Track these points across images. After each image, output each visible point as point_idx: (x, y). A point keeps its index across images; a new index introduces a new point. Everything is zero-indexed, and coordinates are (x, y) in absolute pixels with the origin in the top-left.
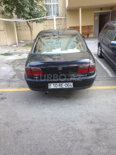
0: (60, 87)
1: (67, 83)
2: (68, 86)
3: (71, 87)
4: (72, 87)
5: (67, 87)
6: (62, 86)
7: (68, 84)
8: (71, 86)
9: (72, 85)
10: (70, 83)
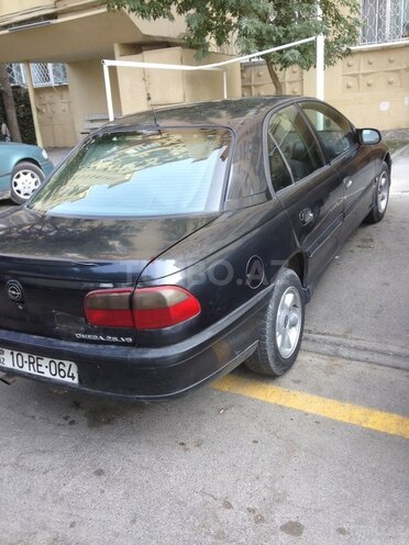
0: (32, 372)
1: (57, 361)
2: (62, 373)
3: (70, 380)
4: (76, 381)
5: (58, 377)
6: (40, 369)
7: (61, 367)
8: (73, 378)
9: (76, 375)
10: (67, 363)
